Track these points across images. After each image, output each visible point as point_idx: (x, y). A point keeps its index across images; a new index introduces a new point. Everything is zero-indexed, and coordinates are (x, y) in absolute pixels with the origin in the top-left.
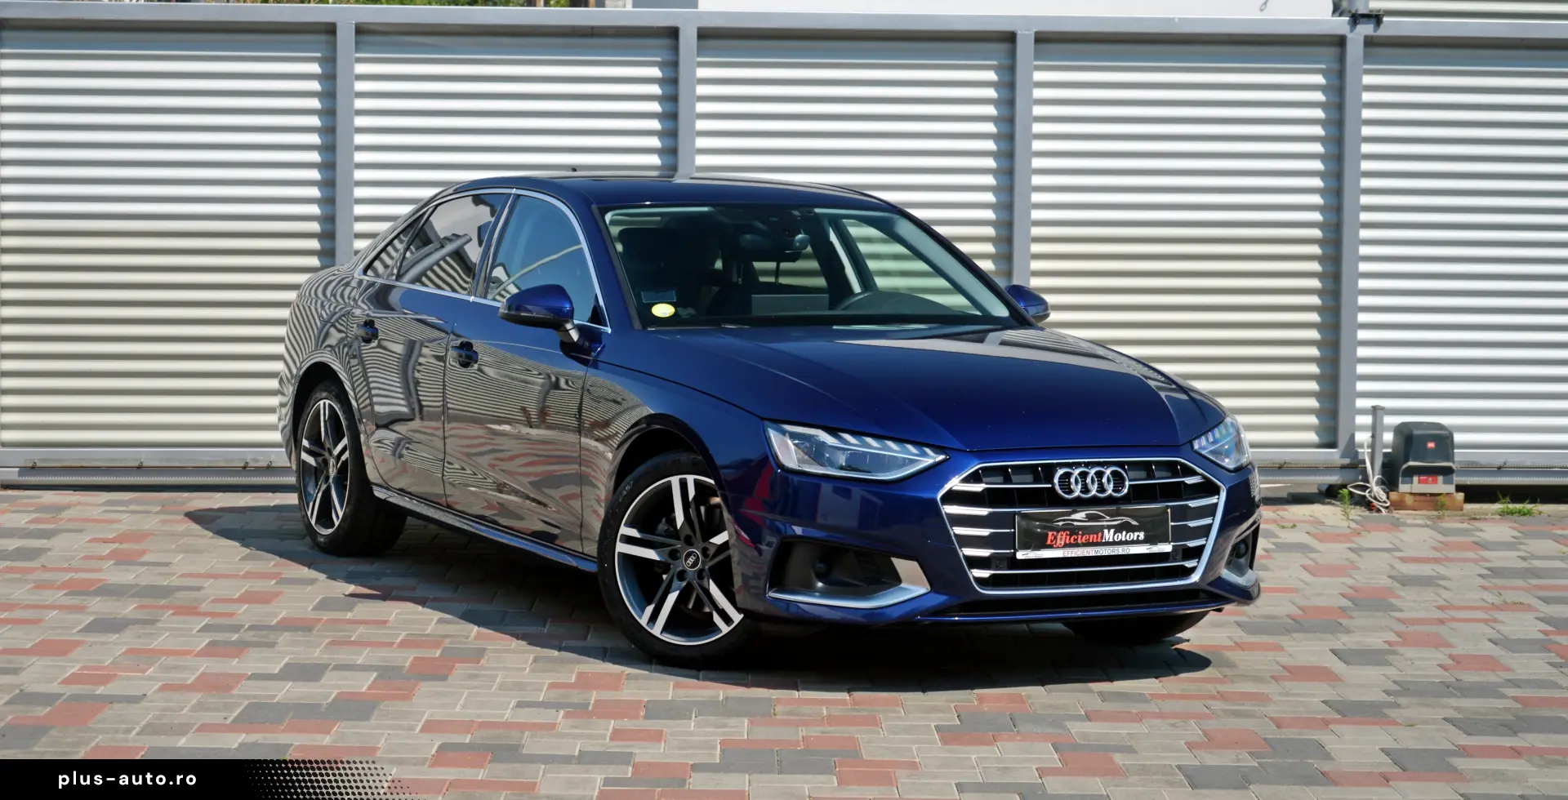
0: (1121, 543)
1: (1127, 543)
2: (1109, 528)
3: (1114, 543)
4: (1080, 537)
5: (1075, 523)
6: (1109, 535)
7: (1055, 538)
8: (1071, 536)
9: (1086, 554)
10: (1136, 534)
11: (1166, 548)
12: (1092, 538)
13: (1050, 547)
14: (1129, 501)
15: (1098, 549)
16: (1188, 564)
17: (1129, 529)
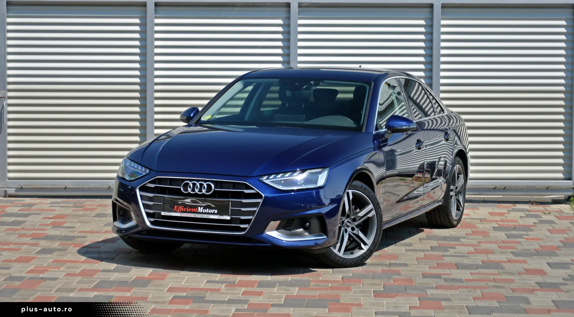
0: (206, 213)
1: (208, 213)
2: (201, 207)
3: (202, 213)
4: (188, 209)
5: (186, 203)
6: (200, 210)
7: (178, 208)
8: (184, 208)
9: (190, 216)
10: (213, 210)
11: (228, 218)
12: (193, 210)
13: (175, 212)
14: (215, 197)
15: (195, 214)
16: (242, 226)
17: (210, 208)
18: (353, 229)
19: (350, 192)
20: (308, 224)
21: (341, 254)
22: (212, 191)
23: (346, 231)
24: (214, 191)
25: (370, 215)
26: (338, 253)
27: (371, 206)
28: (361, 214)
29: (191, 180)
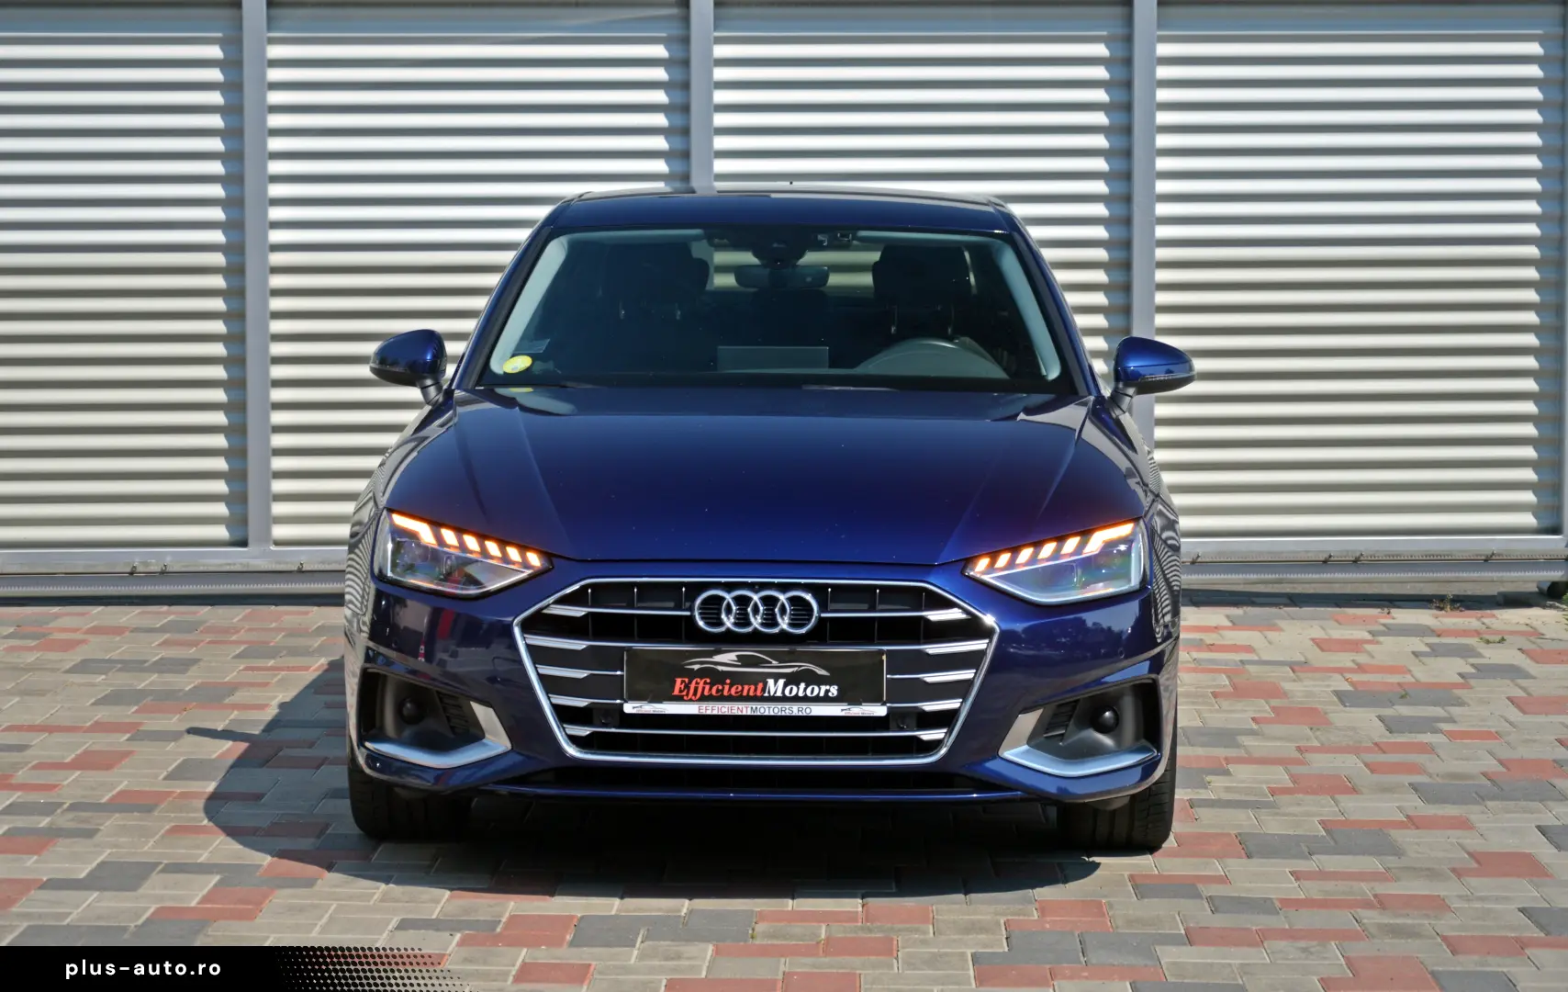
0: (796, 699)
1: (805, 699)
2: (777, 677)
3: (784, 699)
4: (727, 687)
5: (720, 668)
6: (775, 687)
7: (687, 687)
8: (712, 685)
9: (736, 712)
10: (824, 688)
11: (880, 711)
12: (748, 689)
13: (679, 699)
14: (823, 642)
15: (754, 705)
16: (928, 735)
17: (811, 679)
22: (813, 620)
24: (820, 620)
29: (729, 587)
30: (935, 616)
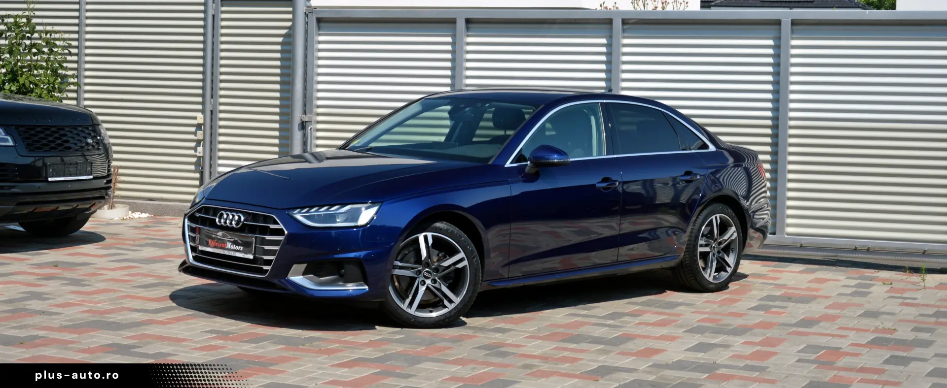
0: (233, 250)
1: (235, 250)
2: (229, 241)
3: (230, 249)
4: (219, 244)
5: (218, 237)
6: (229, 245)
7: (212, 243)
8: (216, 242)
9: (220, 252)
10: (240, 247)
11: (251, 257)
12: (223, 245)
13: (209, 246)
14: (243, 231)
15: (224, 251)
16: (265, 268)
17: (237, 243)
18: (434, 281)
19: (430, 235)
20: (343, 271)
21: (412, 311)
22: (241, 224)
23: (424, 283)
24: (243, 224)
25: (460, 266)
26: (409, 311)
27: (462, 255)
28: (446, 264)
29: (226, 210)
30: (272, 226)
